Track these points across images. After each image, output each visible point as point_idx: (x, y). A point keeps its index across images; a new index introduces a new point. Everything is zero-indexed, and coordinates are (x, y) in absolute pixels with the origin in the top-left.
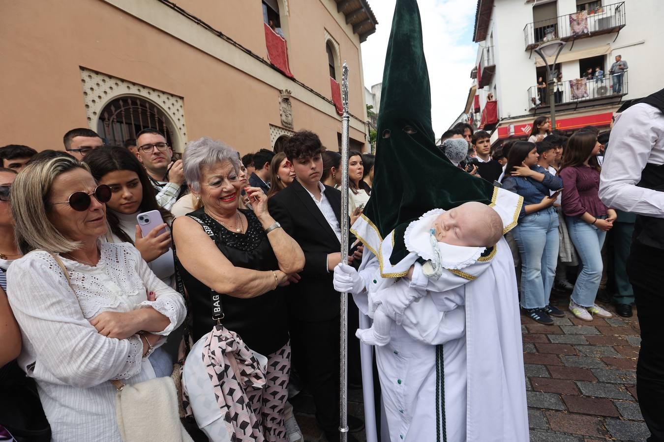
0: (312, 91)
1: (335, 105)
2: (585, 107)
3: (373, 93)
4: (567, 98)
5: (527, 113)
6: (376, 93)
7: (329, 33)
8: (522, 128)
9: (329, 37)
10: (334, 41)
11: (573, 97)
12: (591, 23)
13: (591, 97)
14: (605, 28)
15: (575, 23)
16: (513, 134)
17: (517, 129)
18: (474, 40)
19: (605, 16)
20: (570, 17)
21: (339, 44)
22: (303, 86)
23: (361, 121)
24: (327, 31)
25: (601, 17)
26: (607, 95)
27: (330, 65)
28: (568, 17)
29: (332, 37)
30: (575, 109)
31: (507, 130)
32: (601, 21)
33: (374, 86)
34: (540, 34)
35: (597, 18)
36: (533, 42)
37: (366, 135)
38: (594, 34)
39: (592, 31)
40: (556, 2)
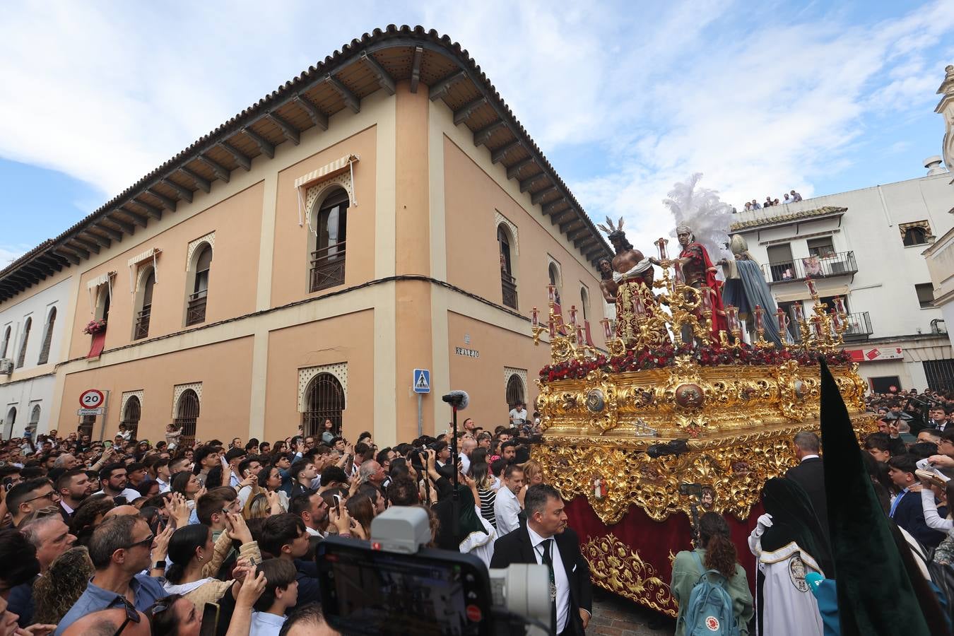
7: (583, 283)
9: (582, 286)
10: (585, 288)
12: (825, 266)
14: (839, 272)
15: (809, 266)
19: (836, 261)
20: (804, 261)
25: (832, 262)
26: (853, 332)
27: (583, 307)
28: (801, 261)
32: (833, 265)
34: (776, 271)
35: (829, 262)
36: (772, 281)
38: (828, 277)
39: (827, 273)
40: (789, 244)
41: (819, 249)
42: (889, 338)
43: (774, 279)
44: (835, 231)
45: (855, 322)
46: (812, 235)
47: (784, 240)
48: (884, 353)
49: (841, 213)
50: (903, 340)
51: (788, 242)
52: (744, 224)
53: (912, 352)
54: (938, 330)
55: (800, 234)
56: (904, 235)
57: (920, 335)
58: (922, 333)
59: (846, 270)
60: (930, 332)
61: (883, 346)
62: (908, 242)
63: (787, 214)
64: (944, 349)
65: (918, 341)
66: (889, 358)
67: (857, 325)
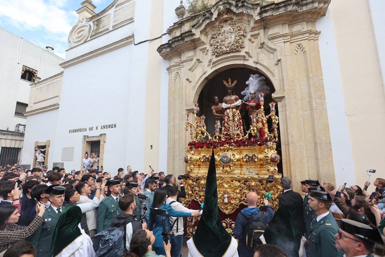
54: (18, 130)
56: (23, 72)
57: (7, 131)
58: (9, 130)
60: (13, 130)
62: (23, 77)
64: (17, 141)
65: (4, 134)
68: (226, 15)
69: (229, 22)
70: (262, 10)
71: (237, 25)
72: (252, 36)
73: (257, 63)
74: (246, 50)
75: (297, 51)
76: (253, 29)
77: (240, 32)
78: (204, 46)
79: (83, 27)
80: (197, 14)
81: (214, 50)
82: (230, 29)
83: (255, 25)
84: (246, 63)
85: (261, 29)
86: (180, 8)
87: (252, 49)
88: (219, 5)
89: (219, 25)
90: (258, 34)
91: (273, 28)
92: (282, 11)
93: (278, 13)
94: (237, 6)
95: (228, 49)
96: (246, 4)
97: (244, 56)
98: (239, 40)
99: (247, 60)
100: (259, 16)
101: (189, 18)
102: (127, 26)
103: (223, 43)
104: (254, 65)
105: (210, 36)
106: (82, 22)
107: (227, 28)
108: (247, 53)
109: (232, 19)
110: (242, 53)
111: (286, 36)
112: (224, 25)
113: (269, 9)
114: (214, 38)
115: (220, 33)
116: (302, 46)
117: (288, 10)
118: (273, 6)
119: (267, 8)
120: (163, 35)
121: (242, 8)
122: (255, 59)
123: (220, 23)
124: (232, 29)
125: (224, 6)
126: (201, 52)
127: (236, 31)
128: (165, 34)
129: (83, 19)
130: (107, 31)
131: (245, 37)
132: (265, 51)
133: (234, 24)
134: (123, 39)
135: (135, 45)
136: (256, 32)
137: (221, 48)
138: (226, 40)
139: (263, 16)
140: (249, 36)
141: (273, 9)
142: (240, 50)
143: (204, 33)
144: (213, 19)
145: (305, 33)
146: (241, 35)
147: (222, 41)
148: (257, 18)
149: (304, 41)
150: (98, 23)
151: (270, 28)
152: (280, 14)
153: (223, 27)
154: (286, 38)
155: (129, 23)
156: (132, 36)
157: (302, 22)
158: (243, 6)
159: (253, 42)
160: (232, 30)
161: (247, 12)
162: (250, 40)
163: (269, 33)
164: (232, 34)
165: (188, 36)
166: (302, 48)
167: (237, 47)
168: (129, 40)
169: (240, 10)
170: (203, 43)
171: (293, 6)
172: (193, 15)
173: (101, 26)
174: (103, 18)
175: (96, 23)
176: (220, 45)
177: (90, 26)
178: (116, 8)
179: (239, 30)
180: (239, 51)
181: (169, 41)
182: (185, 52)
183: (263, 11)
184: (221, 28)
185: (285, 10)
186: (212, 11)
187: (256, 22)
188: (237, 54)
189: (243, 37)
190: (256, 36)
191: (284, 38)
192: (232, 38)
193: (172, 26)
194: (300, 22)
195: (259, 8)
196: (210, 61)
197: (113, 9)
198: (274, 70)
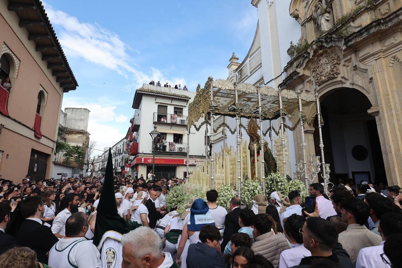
0: (20, 123)
1: (35, 131)
2: (174, 155)
3: (66, 113)
4: (168, 150)
5: (151, 153)
6: (67, 113)
7: (42, 87)
8: (148, 160)
9: (42, 89)
10: (44, 91)
11: (170, 149)
12: (178, 120)
13: (177, 151)
14: (183, 124)
15: (173, 118)
16: (143, 162)
17: (146, 160)
18: (132, 107)
19: (183, 119)
20: (171, 116)
21: (48, 93)
22: (15, 120)
23: (52, 140)
24: (42, 86)
25: (181, 119)
26: (182, 151)
27: (38, 104)
28: (170, 115)
29: (44, 89)
30: (171, 155)
31: (141, 159)
32: (181, 121)
33: (67, 108)
34: (159, 117)
36: (157, 121)
37: (53, 149)
38: (179, 125)
39: (178, 124)
40: (167, 106)
41: (178, 112)
42: (193, 156)
43: (158, 121)
44: (185, 107)
45: (184, 147)
46: (177, 105)
47: (166, 104)
48: (191, 161)
49: (189, 99)
50: (197, 157)
51: (167, 105)
52: (151, 90)
53: (199, 162)
55: (172, 103)
57: (203, 156)
58: (204, 155)
59: (185, 124)
61: (191, 158)
63: (169, 93)
65: (201, 158)
66: (192, 164)
67: (184, 148)
68: (320, 50)
69: (324, 56)
70: (346, 40)
71: (331, 56)
72: (346, 61)
73: (353, 84)
74: (341, 75)
75: (392, 63)
76: (345, 56)
77: (334, 61)
78: (309, 79)
79: (232, 77)
80: (300, 54)
81: (316, 81)
82: (326, 61)
83: (345, 52)
84: (344, 86)
85: (352, 54)
86: (290, 50)
87: (347, 73)
88: (313, 45)
89: (317, 60)
90: (351, 58)
91: (363, 50)
92: (365, 35)
93: (362, 38)
94: (326, 42)
95: (326, 78)
96: (333, 39)
97: (341, 81)
98: (334, 68)
99: (345, 83)
100: (345, 46)
101: (296, 58)
102: (258, 71)
103: (322, 74)
104: (351, 87)
105: (312, 70)
106: (231, 74)
107: (323, 60)
108: (342, 77)
109: (326, 52)
110: (339, 79)
111: (376, 54)
112: (321, 58)
113: (352, 38)
114: (315, 71)
115: (319, 66)
116: (397, 57)
117: (371, 33)
118: (355, 35)
119: (350, 38)
120: (282, 73)
121: (331, 43)
122: (350, 81)
123: (318, 57)
124: (327, 60)
125: (316, 45)
126: (308, 84)
127: (330, 61)
128: (283, 72)
129: (232, 72)
130: (247, 77)
131: (339, 64)
132: (359, 72)
133: (328, 56)
134: (257, 82)
135: (265, 85)
136: (349, 57)
137: (320, 78)
138: (324, 71)
139: (349, 45)
140: (342, 62)
141: (356, 37)
142: (336, 76)
143: (307, 68)
144: (311, 57)
145: (398, 45)
146: (335, 64)
147: (321, 73)
148: (344, 48)
149: (398, 52)
150: (241, 72)
151: (361, 50)
152: (364, 38)
153: (320, 60)
154: (377, 55)
155: (260, 68)
156: (262, 78)
157: (394, 34)
158: (331, 41)
159: (348, 66)
160: (328, 62)
161: (336, 44)
162: (344, 65)
163: (360, 56)
164: (328, 65)
165: (295, 75)
166: (398, 60)
167: (333, 75)
168: (261, 82)
169: (330, 45)
170: (308, 77)
171: (375, 28)
172: (298, 56)
173: (243, 74)
174: (243, 68)
175: (239, 72)
176: (321, 76)
177: (237, 76)
178: (250, 58)
179: (333, 60)
180: (336, 78)
181: (283, 81)
182: (297, 86)
183: (348, 41)
184: (319, 61)
185: (368, 34)
186: (309, 51)
187: (345, 50)
188: (335, 80)
189: (337, 65)
190: (349, 60)
191: (375, 56)
192: (328, 69)
193: (286, 66)
194: (392, 35)
195: (343, 40)
196: (315, 90)
197: (248, 59)
198: (368, 88)
